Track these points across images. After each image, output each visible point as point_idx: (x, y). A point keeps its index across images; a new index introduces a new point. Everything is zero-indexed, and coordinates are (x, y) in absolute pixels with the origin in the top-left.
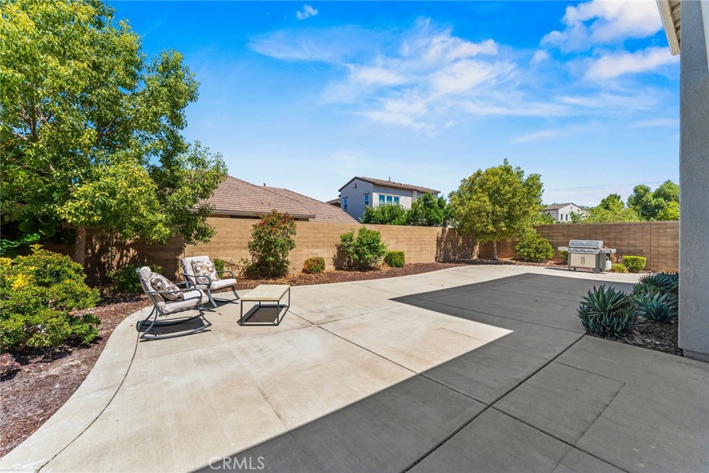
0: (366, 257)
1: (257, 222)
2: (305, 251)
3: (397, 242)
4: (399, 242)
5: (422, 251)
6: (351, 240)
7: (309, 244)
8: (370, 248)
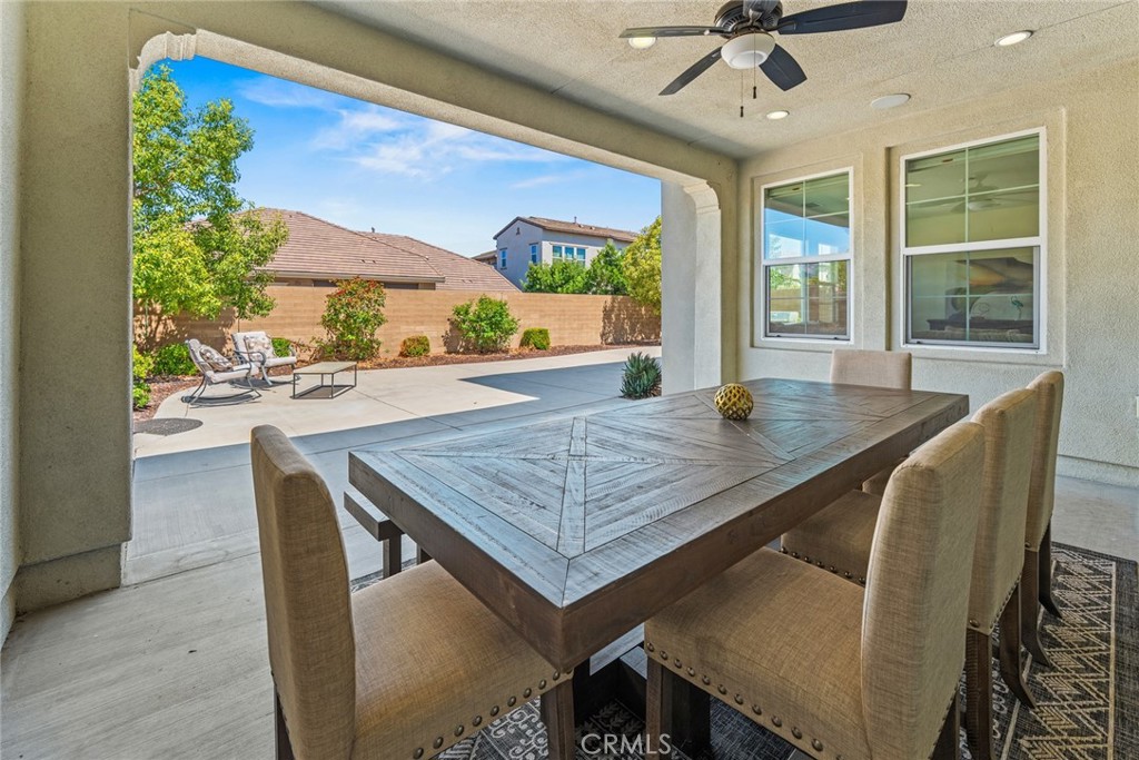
0: (486, 335)
1: (332, 290)
2: (404, 328)
3: (542, 317)
4: (545, 315)
5: (582, 328)
6: (467, 313)
7: (409, 320)
8: (491, 324)
